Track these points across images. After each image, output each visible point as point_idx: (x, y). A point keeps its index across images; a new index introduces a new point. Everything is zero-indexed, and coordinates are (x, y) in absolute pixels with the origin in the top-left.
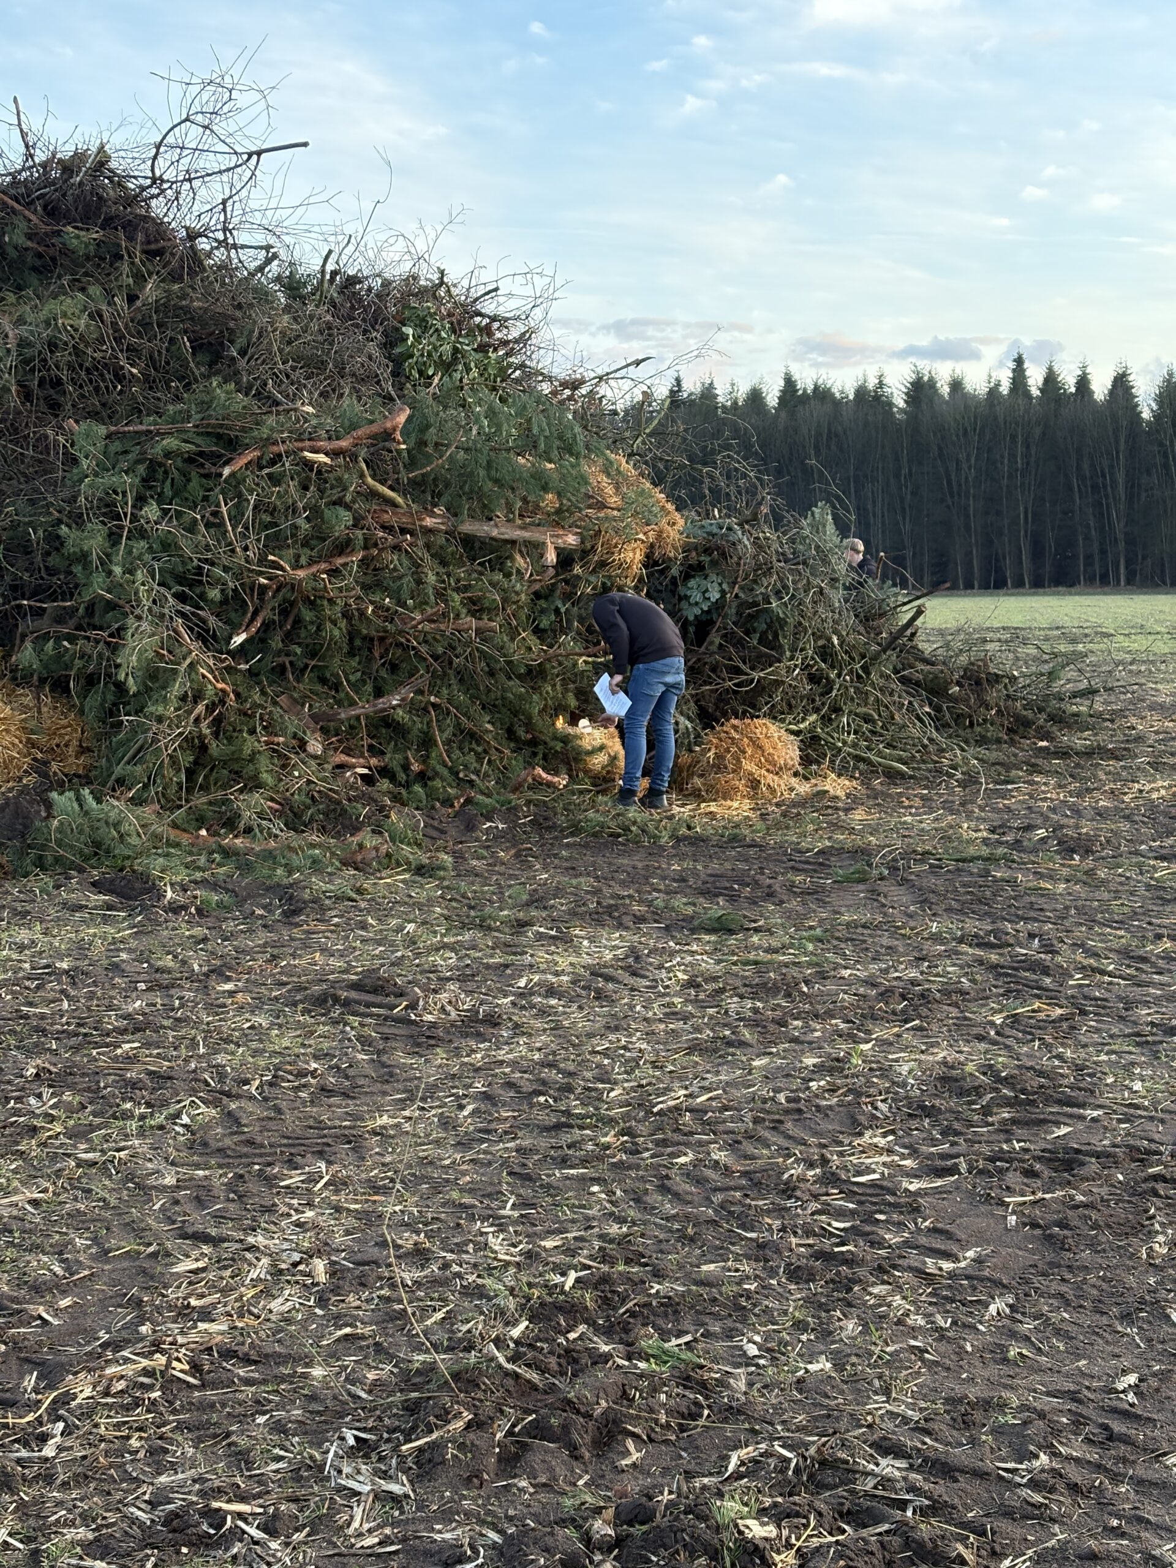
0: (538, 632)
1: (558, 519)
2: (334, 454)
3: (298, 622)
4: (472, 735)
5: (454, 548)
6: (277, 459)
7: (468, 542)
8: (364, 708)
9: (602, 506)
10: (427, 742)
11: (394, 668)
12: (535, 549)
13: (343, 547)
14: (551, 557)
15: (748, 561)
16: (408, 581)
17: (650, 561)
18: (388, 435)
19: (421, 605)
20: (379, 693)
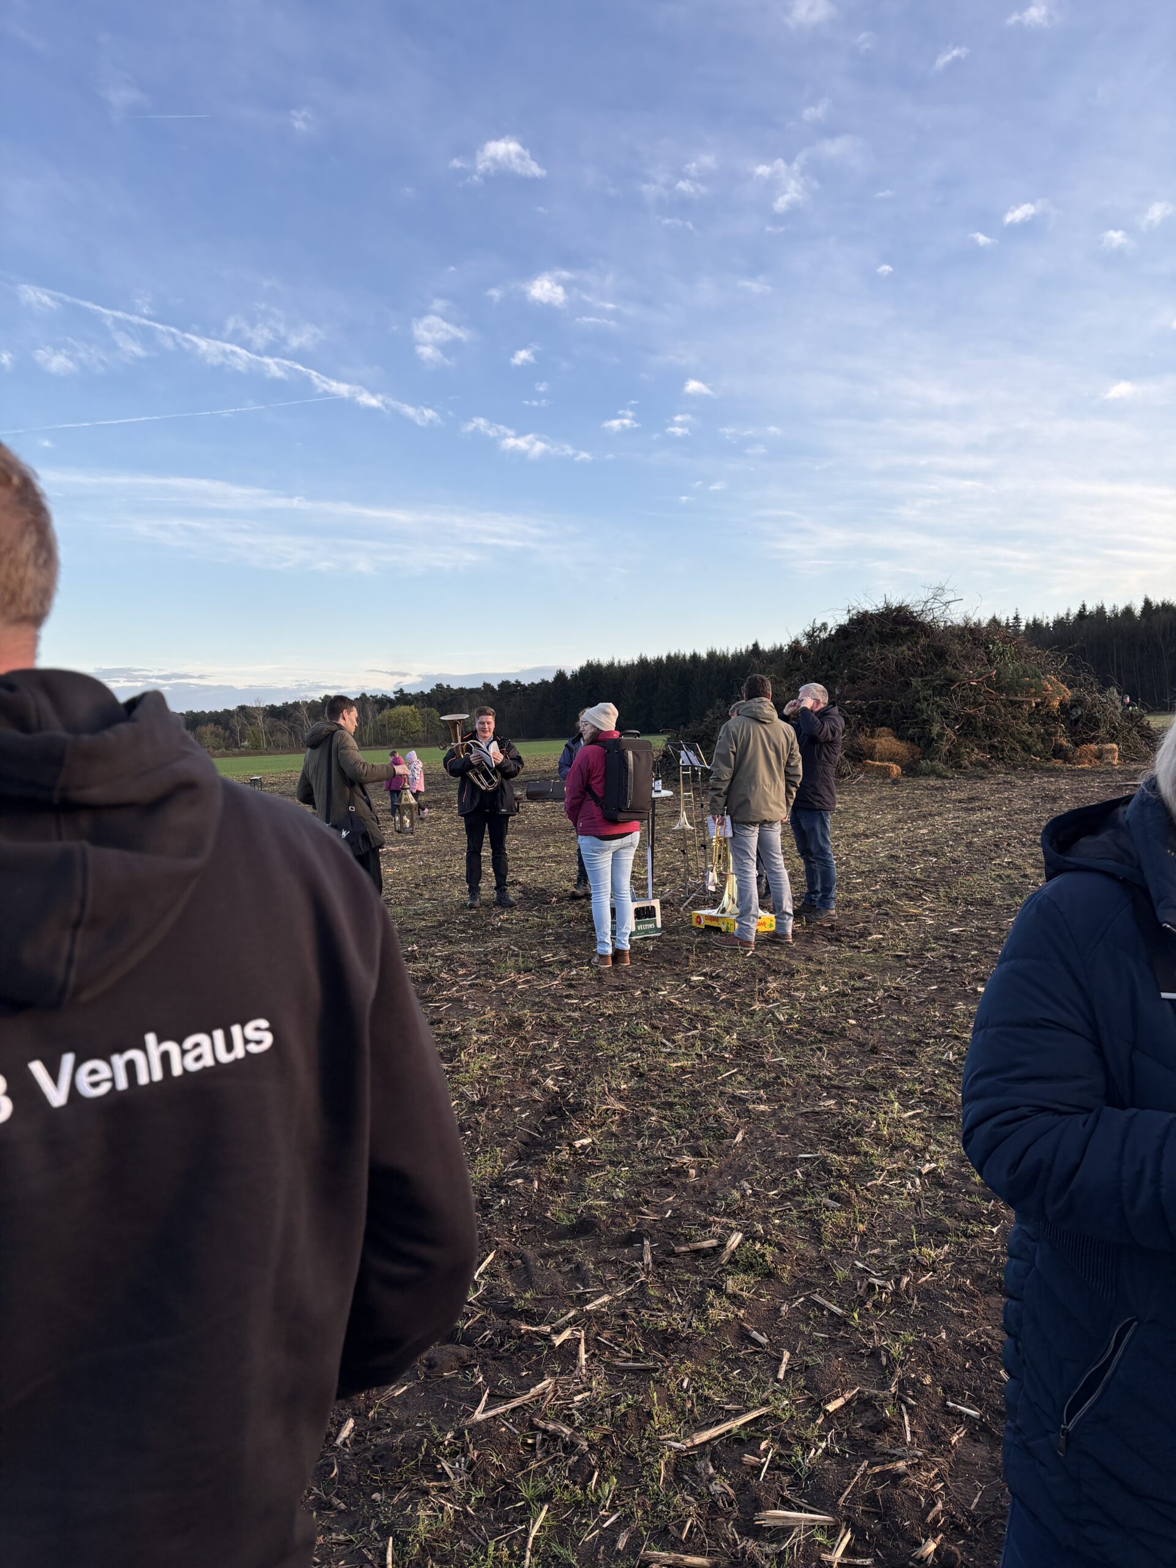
0: (1030, 724)
1: (1035, 695)
2: (977, 682)
3: (971, 723)
4: (1014, 749)
5: (1008, 703)
6: (964, 684)
7: (1011, 701)
8: (987, 742)
9: (1047, 690)
10: (1003, 750)
11: (994, 733)
12: (1030, 703)
13: (981, 704)
14: (1034, 705)
15: (1089, 704)
16: (997, 712)
17: (1061, 704)
18: (991, 677)
19: (1000, 718)
20: (990, 739)
